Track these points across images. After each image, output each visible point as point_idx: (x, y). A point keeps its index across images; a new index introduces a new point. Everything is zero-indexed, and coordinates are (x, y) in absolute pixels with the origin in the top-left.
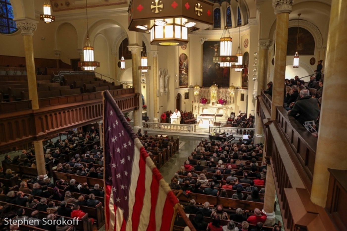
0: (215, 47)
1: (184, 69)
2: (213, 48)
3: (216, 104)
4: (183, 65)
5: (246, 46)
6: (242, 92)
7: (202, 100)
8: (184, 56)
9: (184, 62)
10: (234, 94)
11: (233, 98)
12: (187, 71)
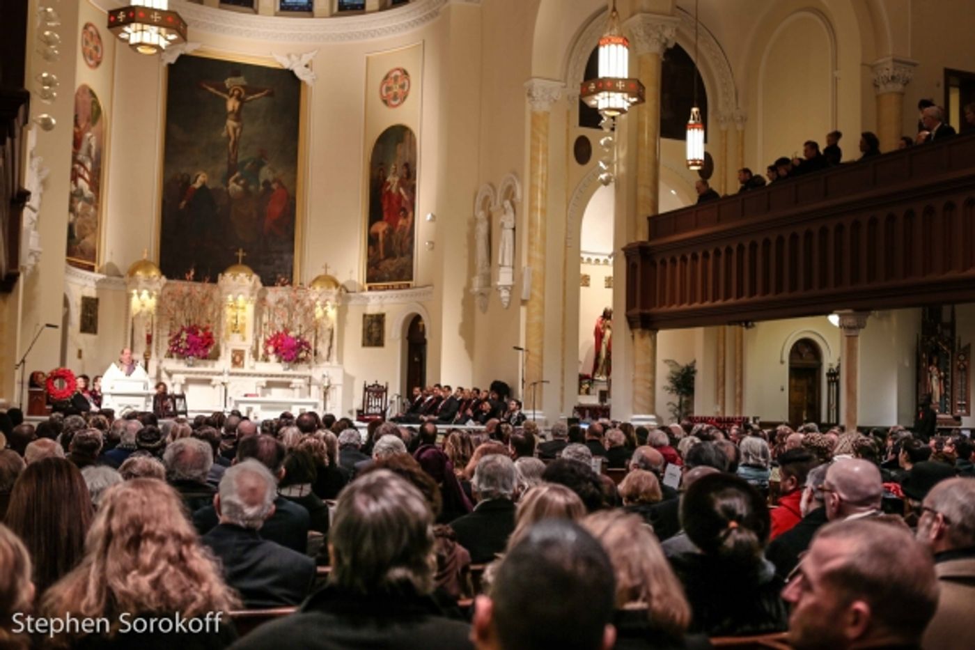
0: (227, 91)
1: (85, 169)
2: (217, 96)
3: (249, 361)
4: (84, 146)
5: (395, 98)
6: (373, 309)
7: (184, 336)
8: (89, 99)
9: (89, 135)
10: (332, 313)
11: (328, 334)
12: (96, 185)
